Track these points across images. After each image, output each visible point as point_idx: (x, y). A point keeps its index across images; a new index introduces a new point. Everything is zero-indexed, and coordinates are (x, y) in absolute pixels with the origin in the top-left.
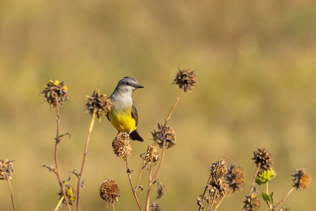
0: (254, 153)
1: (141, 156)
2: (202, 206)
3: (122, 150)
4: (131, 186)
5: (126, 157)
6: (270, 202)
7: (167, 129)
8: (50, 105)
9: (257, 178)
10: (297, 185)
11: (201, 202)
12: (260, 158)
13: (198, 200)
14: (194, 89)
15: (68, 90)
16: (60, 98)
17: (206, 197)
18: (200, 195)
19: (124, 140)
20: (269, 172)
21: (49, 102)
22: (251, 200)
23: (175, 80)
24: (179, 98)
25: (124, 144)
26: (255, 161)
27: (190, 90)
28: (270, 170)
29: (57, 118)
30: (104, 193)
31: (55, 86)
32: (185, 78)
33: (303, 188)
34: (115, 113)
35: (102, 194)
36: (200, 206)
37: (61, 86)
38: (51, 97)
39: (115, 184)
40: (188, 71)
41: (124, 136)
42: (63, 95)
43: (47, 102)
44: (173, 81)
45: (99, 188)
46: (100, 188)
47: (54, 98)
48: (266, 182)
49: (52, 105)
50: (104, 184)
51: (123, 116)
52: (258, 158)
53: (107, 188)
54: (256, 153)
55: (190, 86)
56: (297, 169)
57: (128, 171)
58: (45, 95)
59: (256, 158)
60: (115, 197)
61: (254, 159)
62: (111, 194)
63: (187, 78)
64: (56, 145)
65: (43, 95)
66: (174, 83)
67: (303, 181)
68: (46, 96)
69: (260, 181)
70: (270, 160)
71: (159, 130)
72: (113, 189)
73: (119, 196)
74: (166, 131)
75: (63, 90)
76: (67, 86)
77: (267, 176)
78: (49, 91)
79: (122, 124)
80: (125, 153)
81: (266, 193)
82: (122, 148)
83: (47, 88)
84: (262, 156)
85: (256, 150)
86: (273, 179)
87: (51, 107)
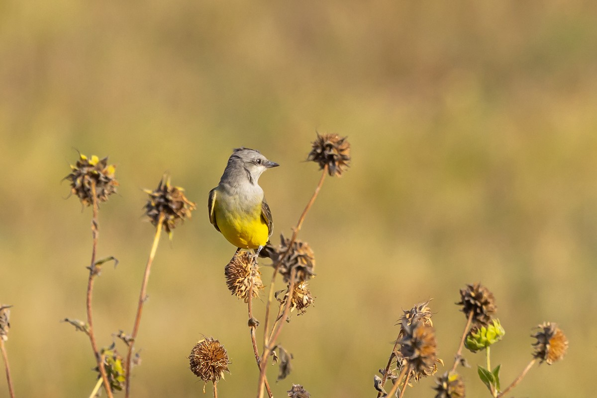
0: (461, 292)
1: (276, 296)
2: (384, 391)
3: (242, 282)
4: (255, 351)
5: (249, 296)
6: (494, 385)
7: (298, 246)
8: (81, 202)
9: (469, 340)
10: (542, 355)
11: (381, 384)
12: (472, 302)
13: (376, 379)
14: (346, 170)
15: (116, 173)
16: (100, 189)
17: (390, 375)
18: (380, 371)
19: (247, 264)
20: (492, 329)
21: (79, 196)
22: (448, 385)
23: (312, 154)
24: (318, 189)
25: (246, 272)
26: (462, 307)
27: (339, 173)
28: (493, 324)
29: (93, 228)
30: (199, 363)
31: (91, 166)
32: (330, 151)
33: (553, 361)
34: (229, 217)
35: (194, 364)
36: (380, 390)
37: (101, 166)
38: (83, 186)
39: (219, 346)
40: (334, 138)
41: (247, 256)
42: (106, 183)
43: (76, 196)
44: (308, 156)
45: (189, 354)
46: (192, 353)
47: (89, 190)
48: (485, 347)
49: (85, 203)
50: (198, 346)
51: (246, 222)
52: (468, 302)
53: (204, 354)
54: (464, 294)
55: (339, 167)
56: (542, 324)
57: (251, 323)
58: (72, 182)
59: (465, 302)
60: (219, 371)
61: (461, 304)
62: (212, 366)
63: (333, 152)
64: (90, 279)
65: (69, 182)
66: (308, 160)
67: (552, 346)
68: (74, 185)
69: (475, 345)
70: (491, 305)
71: (282, 248)
72: (216, 356)
73: (227, 369)
74: (297, 250)
75: (105, 173)
76: (114, 166)
77: (488, 335)
78: (79, 175)
79: (243, 235)
80: (248, 289)
81: (487, 367)
82: (243, 278)
83: (75, 170)
84: (474, 299)
85: (465, 288)
86: (499, 340)
87: (83, 205)
